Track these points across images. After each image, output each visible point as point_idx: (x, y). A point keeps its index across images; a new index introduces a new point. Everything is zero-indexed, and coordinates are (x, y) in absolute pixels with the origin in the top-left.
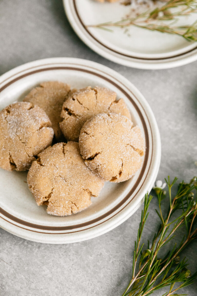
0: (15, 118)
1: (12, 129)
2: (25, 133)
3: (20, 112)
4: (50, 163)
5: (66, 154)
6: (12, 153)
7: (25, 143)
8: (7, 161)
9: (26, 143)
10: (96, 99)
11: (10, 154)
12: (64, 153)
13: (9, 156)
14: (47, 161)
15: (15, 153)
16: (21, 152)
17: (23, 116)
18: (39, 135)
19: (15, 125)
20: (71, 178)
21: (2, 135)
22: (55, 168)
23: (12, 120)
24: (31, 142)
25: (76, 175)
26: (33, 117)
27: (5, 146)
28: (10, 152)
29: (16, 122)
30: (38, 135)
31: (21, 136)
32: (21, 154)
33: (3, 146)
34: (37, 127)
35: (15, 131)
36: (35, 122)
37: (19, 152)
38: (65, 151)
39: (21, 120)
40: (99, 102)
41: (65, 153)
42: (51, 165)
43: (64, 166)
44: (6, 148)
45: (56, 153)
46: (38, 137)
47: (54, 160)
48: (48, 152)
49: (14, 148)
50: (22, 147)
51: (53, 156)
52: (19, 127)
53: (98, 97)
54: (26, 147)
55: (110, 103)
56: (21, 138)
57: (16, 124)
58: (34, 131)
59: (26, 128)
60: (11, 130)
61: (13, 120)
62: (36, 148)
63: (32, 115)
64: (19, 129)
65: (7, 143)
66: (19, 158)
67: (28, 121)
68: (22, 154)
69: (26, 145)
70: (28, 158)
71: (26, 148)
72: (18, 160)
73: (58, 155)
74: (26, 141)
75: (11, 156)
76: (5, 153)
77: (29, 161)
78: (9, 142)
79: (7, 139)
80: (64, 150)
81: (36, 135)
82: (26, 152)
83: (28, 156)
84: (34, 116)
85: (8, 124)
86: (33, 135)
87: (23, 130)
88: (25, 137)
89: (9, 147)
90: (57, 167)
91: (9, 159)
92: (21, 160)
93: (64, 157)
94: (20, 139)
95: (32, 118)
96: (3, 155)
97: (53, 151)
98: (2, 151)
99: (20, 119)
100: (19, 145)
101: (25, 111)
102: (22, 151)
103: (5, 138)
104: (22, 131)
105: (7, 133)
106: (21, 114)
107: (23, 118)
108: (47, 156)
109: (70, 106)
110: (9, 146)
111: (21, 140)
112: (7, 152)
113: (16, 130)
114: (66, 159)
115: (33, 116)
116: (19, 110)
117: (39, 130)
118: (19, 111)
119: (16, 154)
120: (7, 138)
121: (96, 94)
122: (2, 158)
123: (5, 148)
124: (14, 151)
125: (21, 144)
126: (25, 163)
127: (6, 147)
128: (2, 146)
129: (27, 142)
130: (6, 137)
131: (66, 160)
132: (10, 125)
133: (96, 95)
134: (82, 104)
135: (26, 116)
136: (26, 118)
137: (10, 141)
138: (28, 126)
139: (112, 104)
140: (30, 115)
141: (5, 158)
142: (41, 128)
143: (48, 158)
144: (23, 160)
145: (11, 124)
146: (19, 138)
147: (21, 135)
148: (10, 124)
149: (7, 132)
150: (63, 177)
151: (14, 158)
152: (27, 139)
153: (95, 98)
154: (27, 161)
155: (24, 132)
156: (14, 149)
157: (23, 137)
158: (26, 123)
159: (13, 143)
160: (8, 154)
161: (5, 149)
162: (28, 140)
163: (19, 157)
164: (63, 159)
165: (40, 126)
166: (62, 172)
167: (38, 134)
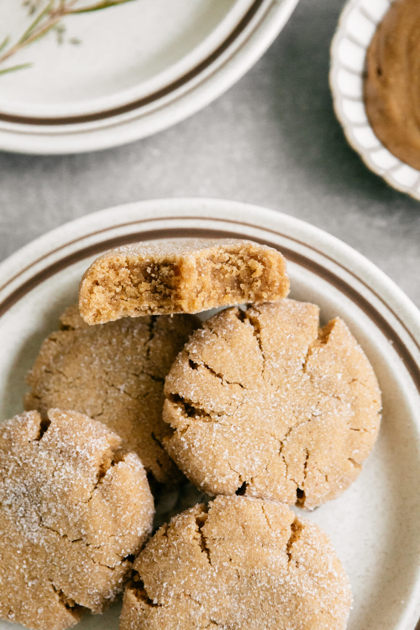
0: (16, 482)
1: (24, 516)
2: (66, 512)
3: (21, 458)
4: (172, 594)
5: (214, 553)
6: (61, 583)
7: (81, 539)
8: (58, 613)
9: (84, 539)
10: (260, 348)
11: (57, 588)
12: (208, 551)
13: (57, 597)
14: (164, 590)
15: (70, 580)
16: (83, 571)
17: (34, 466)
18: (107, 498)
19: (25, 503)
20: (249, 620)
21: (6, 546)
22: (193, 603)
23: (11, 491)
24: (96, 528)
25: (260, 607)
26: (64, 456)
27: (30, 572)
28: (54, 583)
29: (24, 494)
30: (104, 500)
31: (60, 527)
32: (87, 577)
33: (26, 576)
34: (89, 479)
35: (35, 518)
36: (75, 466)
37: (78, 572)
38: (207, 542)
39: (33, 481)
40: (270, 358)
41: (211, 549)
42: (178, 597)
43: (219, 592)
44: (36, 578)
45: (183, 557)
46: (107, 504)
47: (183, 582)
48: (159, 558)
49: (58, 568)
50: (79, 553)
51: (176, 569)
52: (40, 503)
53: (264, 341)
54: (90, 550)
55: (305, 352)
56: (64, 530)
57: (26, 499)
58: (89, 495)
59: (61, 498)
60: (23, 521)
61: (13, 490)
62: (117, 538)
63: (59, 451)
64: (44, 509)
65: (33, 563)
66: (87, 588)
67: (55, 474)
68: (88, 573)
69: (88, 545)
70: (111, 574)
71: (91, 552)
72: (88, 594)
73: (191, 562)
74: (79, 532)
75: (61, 594)
76: (41, 592)
77: (117, 582)
78: (35, 555)
79: (24, 551)
80: (203, 539)
81: (101, 502)
82: (97, 563)
83: (107, 570)
84: (63, 450)
85: (7, 509)
86: (90, 507)
87: (56, 508)
88: (71, 524)
89: (43, 571)
90: (197, 599)
91: (61, 601)
92: (97, 591)
93: (210, 562)
94: (62, 534)
95: (61, 458)
96: (39, 601)
97: (172, 549)
98: (30, 591)
99: (30, 480)
100: (66, 553)
101: (32, 449)
102: (87, 567)
103: (18, 552)
104: (54, 511)
105: (18, 534)
106: (26, 464)
107: (38, 474)
108: (158, 574)
109: (187, 389)
110: (40, 569)
111: (65, 536)
112: (46, 588)
113: (38, 515)
114: (218, 568)
115: (61, 452)
116: (13, 454)
117: (99, 482)
118: (16, 458)
119: (73, 582)
120: (25, 547)
121: (258, 331)
122: (40, 611)
123: (33, 579)
124: (62, 575)
125: (71, 547)
126: (110, 590)
127: (34, 574)
128: (24, 577)
129: (85, 535)
130: (21, 546)
131: (217, 571)
132: (14, 508)
133: (258, 335)
134: (219, 376)
135: (42, 462)
136: (45, 468)
137: (37, 554)
138: (66, 489)
139: (310, 353)
140: (53, 454)
141: (47, 607)
142: (102, 475)
143: (164, 576)
144: (101, 587)
145: (14, 505)
146: (58, 533)
147: (59, 523)
148: (10, 506)
149: (16, 531)
150: (224, 623)
151: (73, 594)
152: (81, 525)
153: (257, 348)
154: (114, 583)
155: (63, 511)
156: (61, 569)
157: (68, 524)
158: (53, 483)
159: (47, 555)
160: (51, 590)
161: (36, 580)
162: (87, 529)
163: (86, 586)
164: (208, 570)
165: (95, 470)
166: (215, 609)
167: (104, 497)
